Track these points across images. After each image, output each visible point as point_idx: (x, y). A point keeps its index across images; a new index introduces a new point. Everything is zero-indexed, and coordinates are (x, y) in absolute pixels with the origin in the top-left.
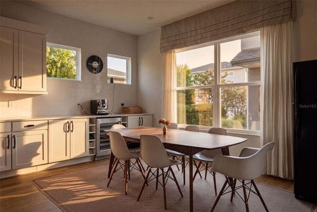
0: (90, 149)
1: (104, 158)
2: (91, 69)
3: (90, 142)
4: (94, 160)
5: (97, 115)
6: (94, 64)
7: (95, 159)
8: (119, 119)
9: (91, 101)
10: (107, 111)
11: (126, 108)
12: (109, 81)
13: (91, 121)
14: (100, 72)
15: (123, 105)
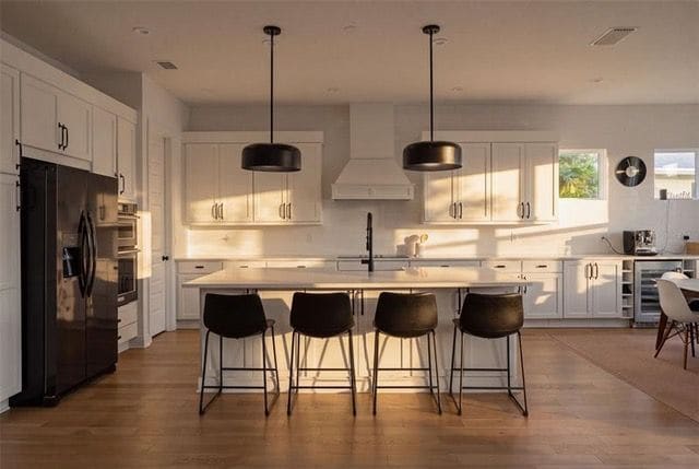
0: (624, 309)
1: (647, 326)
2: (623, 179)
3: (624, 297)
4: (631, 327)
5: (633, 254)
6: (632, 171)
7: (632, 324)
8: (679, 265)
9: (625, 232)
10: (653, 250)
11: (694, 244)
12: (657, 196)
13: (625, 265)
14: (639, 183)
15: (686, 238)
